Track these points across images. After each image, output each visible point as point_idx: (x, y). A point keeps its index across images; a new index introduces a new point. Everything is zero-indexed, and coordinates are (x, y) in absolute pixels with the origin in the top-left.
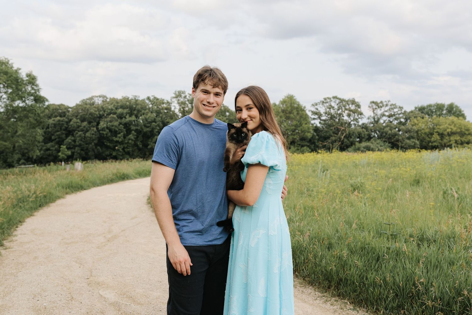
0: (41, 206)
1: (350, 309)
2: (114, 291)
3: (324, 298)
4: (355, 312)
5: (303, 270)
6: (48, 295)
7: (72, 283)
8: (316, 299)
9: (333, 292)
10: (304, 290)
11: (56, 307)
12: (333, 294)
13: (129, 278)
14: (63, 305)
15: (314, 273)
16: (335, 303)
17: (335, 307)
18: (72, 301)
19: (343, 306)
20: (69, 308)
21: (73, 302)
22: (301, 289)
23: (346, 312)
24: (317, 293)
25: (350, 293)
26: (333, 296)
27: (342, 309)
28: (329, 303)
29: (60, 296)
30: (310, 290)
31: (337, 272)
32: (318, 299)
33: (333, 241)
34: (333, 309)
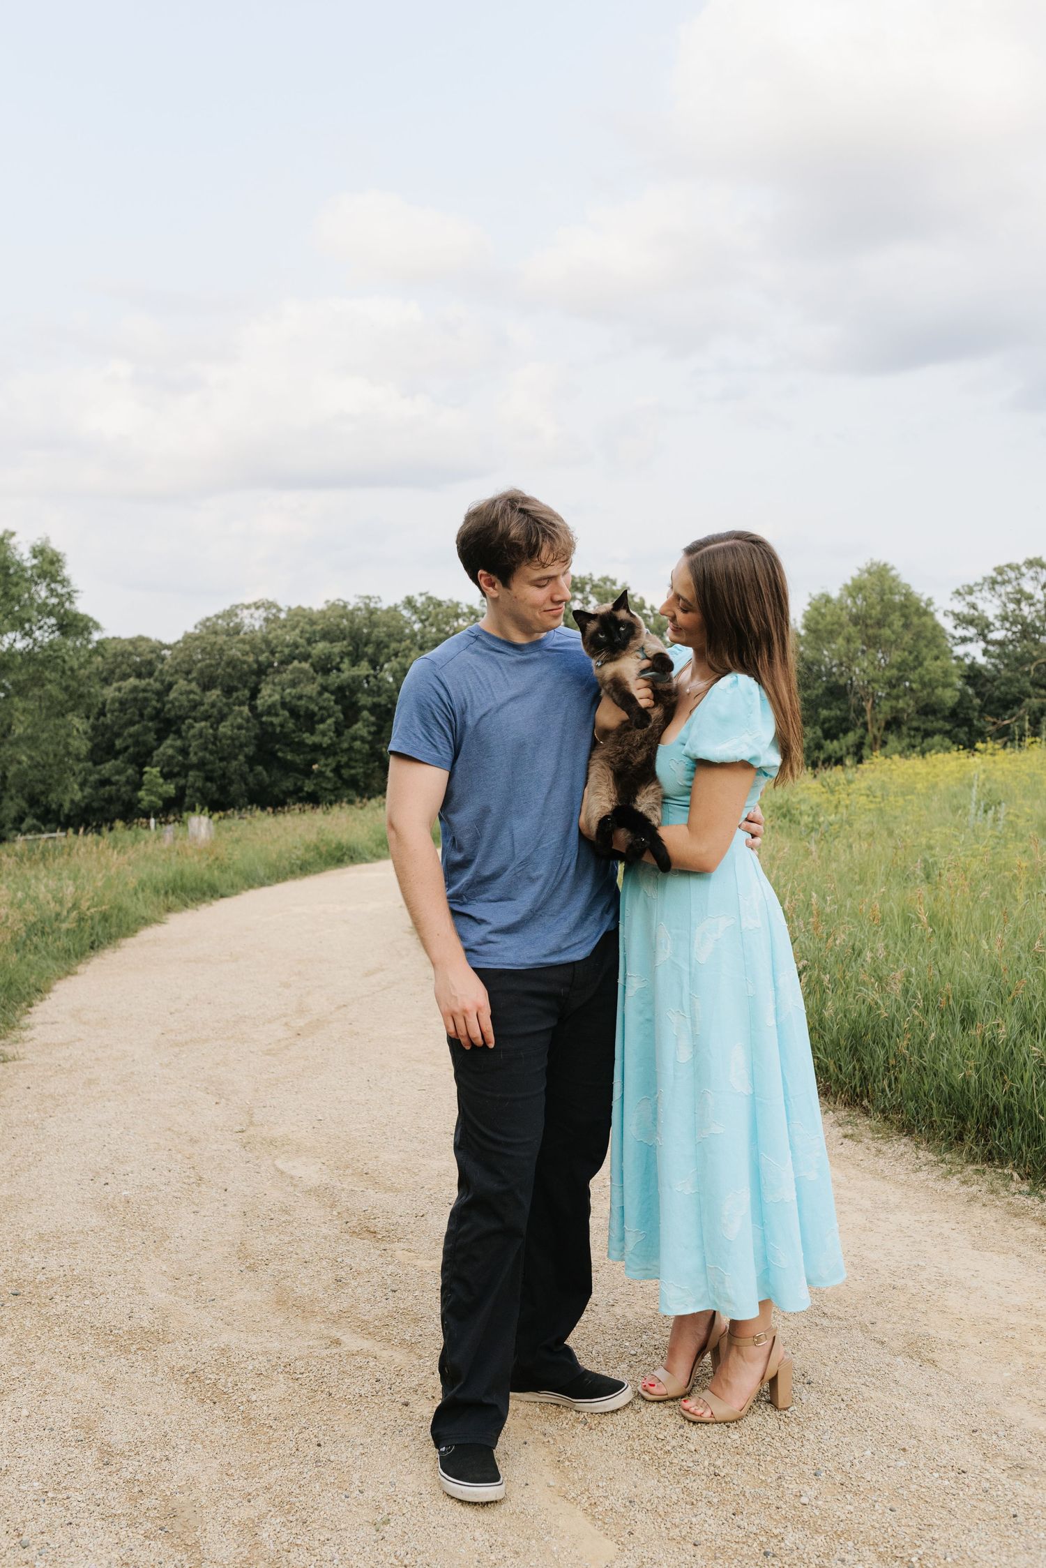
0: (94, 946)
1: (1020, 1192)
2: (317, 1160)
3: (943, 1165)
4: (1033, 1200)
5: (883, 1091)
6: (132, 1172)
7: (196, 1142)
8: (919, 1170)
9: (971, 1149)
10: (884, 1148)
11: (156, 1199)
12: (971, 1155)
13: (359, 1126)
14: (176, 1194)
15: (915, 1097)
16: (975, 1177)
17: (975, 1188)
18: (199, 1185)
19: (998, 1184)
20: (194, 1203)
21: (203, 1188)
22: (873, 1145)
23: (1006, 1200)
24: (921, 1154)
25: (1020, 1149)
26: (972, 1159)
27: (992, 1192)
28: (955, 1180)
29: (166, 1173)
30: (902, 1145)
31: (982, 1085)
32: (924, 1168)
33: (979, 1003)
34: (967, 1194)
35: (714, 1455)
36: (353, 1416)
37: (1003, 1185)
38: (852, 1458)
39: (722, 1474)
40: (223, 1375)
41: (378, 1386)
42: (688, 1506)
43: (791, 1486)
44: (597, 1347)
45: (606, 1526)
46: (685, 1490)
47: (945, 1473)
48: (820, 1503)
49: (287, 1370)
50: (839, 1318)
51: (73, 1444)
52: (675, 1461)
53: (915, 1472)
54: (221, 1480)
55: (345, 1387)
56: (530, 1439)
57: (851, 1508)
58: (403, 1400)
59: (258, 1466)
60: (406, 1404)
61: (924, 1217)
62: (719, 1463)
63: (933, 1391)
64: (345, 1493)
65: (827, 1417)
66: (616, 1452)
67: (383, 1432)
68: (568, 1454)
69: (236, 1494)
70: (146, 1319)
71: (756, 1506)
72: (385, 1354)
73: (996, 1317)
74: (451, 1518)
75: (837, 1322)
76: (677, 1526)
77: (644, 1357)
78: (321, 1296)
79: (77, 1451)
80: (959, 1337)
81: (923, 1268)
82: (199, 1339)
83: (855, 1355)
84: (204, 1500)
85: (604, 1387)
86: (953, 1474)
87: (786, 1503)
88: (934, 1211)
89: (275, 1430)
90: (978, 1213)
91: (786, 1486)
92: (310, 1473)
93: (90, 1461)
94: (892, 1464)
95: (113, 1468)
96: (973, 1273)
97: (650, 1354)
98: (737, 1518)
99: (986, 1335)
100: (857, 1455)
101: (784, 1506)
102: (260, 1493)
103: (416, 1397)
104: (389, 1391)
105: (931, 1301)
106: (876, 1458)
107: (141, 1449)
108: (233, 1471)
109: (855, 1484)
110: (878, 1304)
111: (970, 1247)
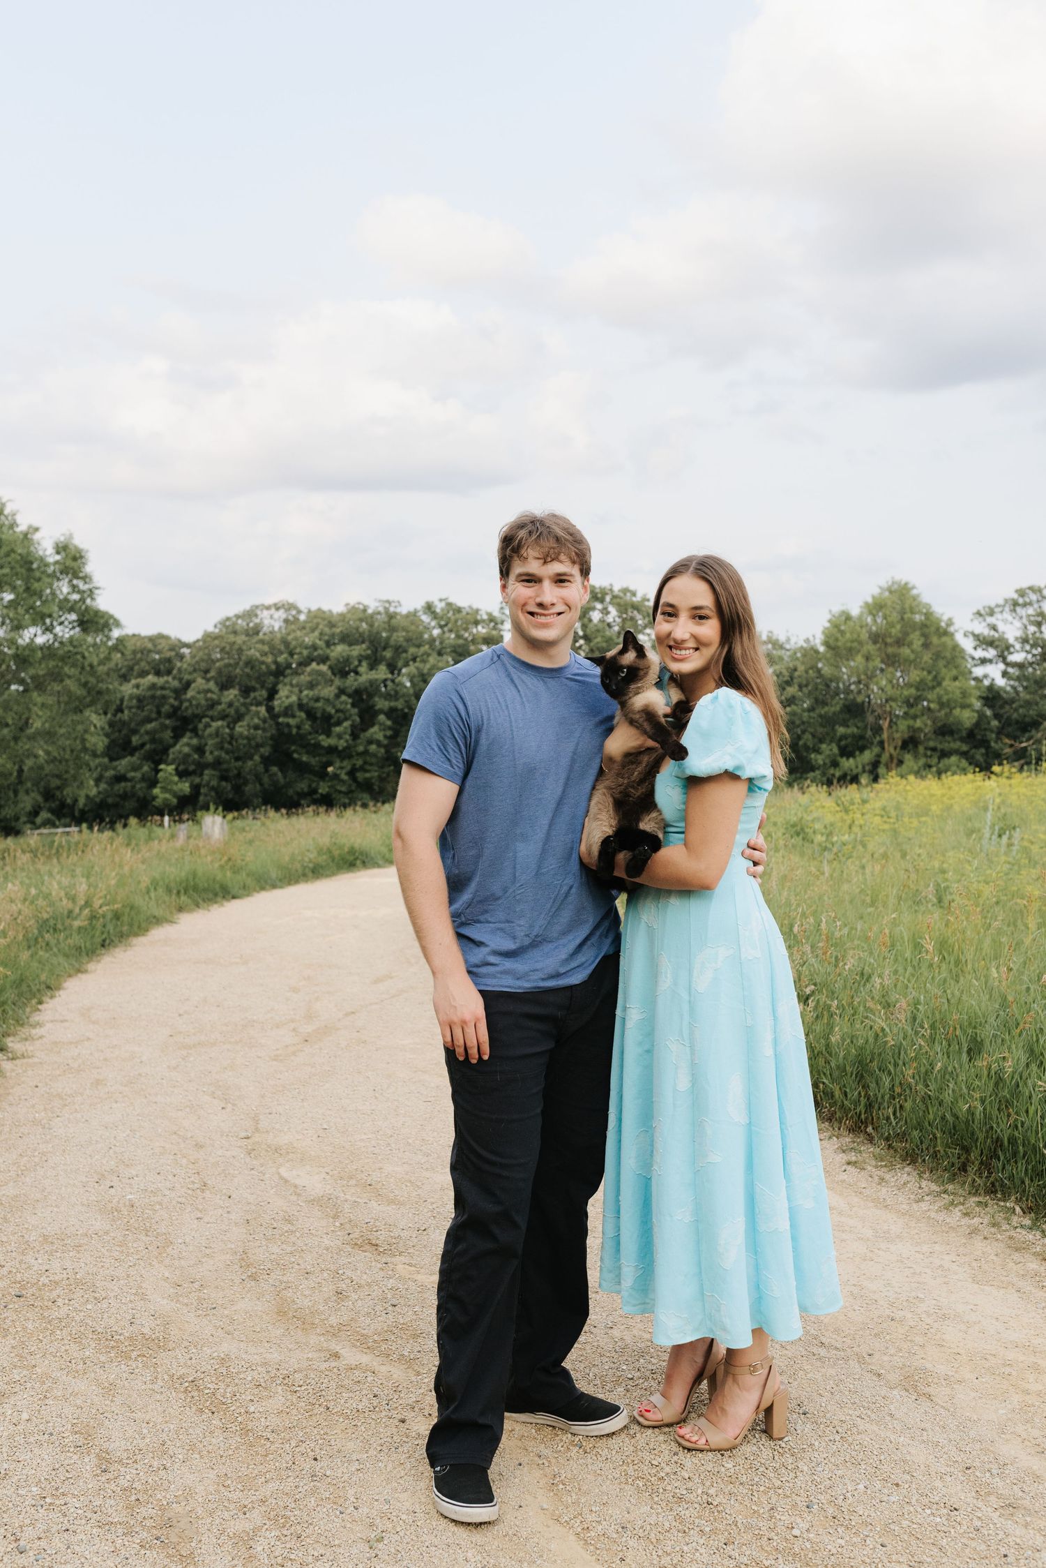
0: (105, 944)
1: (1022, 1226)
2: (321, 1169)
3: (945, 1196)
4: (1035, 1235)
5: (888, 1118)
6: (137, 1176)
7: (201, 1147)
8: (921, 1200)
9: (974, 1180)
10: (887, 1176)
11: (160, 1204)
12: (973, 1186)
13: (364, 1137)
14: (180, 1200)
15: (919, 1126)
16: (977, 1209)
17: (976, 1221)
18: (203, 1191)
19: (1000, 1217)
20: (197, 1209)
21: (207, 1194)
22: (876, 1172)
23: (1008, 1234)
24: (924, 1183)
25: (1023, 1182)
26: (975, 1191)
27: (994, 1225)
28: (957, 1212)
29: (170, 1177)
30: (905, 1175)
31: (987, 1116)
32: (926, 1198)
33: (987, 1033)
34: (969, 1227)
35: (708, 1484)
36: (350, 1431)
37: (1005, 1219)
38: (845, 1491)
39: (715, 1503)
40: (222, 1385)
41: (375, 1403)
42: (680, 1534)
43: (783, 1518)
44: (594, 1370)
45: (598, 1552)
46: (678, 1518)
47: (937, 1509)
48: (811, 1535)
49: (286, 1382)
50: (837, 1349)
51: (72, 1450)
52: (669, 1488)
53: (907, 1507)
54: (217, 1491)
55: (343, 1401)
56: (524, 1460)
57: (842, 1542)
58: (399, 1417)
59: (255, 1478)
60: (403, 1421)
61: (925, 1248)
62: (712, 1491)
63: (928, 1426)
64: (340, 1508)
65: (821, 1449)
66: (610, 1477)
67: (379, 1448)
68: (563, 1478)
69: (232, 1506)
70: (147, 1326)
71: (747, 1537)
72: (383, 1369)
73: (993, 1352)
74: (444, 1537)
75: (834, 1352)
76: (668, 1554)
77: (641, 1381)
78: (322, 1309)
79: (75, 1457)
80: (956, 1372)
81: (922, 1300)
82: (199, 1347)
83: (851, 1386)
84: (200, 1511)
85: (599, 1410)
86: (945, 1511)
87: (777, 1534)
88: (936, 1243)
89: (272, 1443)
90: (979, 1245)
91: (778, 1517)
92: (306, 1488)
93: (88, 1468)
94: (885, 1499)
95: (110, 1476)
96: (972, 1307)
97: (646, 1379)
98: (729, 1548)
99: (983, 1371)
100: (850, 1489)
101: (775, 1538)
102: (256, 1506)
103: (413, 1414)
104: (387, 1407)
105: (929, 1335)
106: (869, 1492)
107: (139, 1457)
108: (229, 1482)
109: (847, 1517)
110: (876, 1335)
111: (970, 1280)
